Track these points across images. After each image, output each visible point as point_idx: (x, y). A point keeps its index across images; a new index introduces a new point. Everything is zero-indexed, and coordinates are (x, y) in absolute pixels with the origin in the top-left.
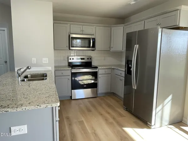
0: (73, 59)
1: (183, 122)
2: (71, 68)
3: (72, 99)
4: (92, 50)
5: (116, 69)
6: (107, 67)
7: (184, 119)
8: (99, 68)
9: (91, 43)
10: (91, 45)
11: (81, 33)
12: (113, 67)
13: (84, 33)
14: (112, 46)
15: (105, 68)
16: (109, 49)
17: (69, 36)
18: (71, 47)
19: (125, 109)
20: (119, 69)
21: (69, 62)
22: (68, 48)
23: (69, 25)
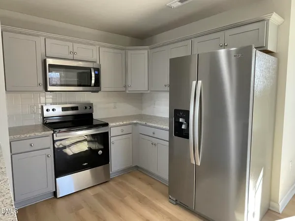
0: (53, 110)
1: (271, 208)
2: (52, 132)
3: (58, 196)
4: (93, 92)
5: (143, 125)
6: (125, 123)
7: (272, 203)
8: (111, 124)
9: (93, 78)
10: (93, 82)
11: (71, 56)
12: (135, 122)
13: (76, 57)
14: (129, 83)
15: (121, 123)
16: (124, 89)
17: (45, 62)
18: (50, 85)
19: (174, 203)
20: (148, 124)
21: (44, 118)
22: (42, 88)
23: (42, 39)
